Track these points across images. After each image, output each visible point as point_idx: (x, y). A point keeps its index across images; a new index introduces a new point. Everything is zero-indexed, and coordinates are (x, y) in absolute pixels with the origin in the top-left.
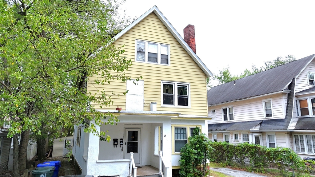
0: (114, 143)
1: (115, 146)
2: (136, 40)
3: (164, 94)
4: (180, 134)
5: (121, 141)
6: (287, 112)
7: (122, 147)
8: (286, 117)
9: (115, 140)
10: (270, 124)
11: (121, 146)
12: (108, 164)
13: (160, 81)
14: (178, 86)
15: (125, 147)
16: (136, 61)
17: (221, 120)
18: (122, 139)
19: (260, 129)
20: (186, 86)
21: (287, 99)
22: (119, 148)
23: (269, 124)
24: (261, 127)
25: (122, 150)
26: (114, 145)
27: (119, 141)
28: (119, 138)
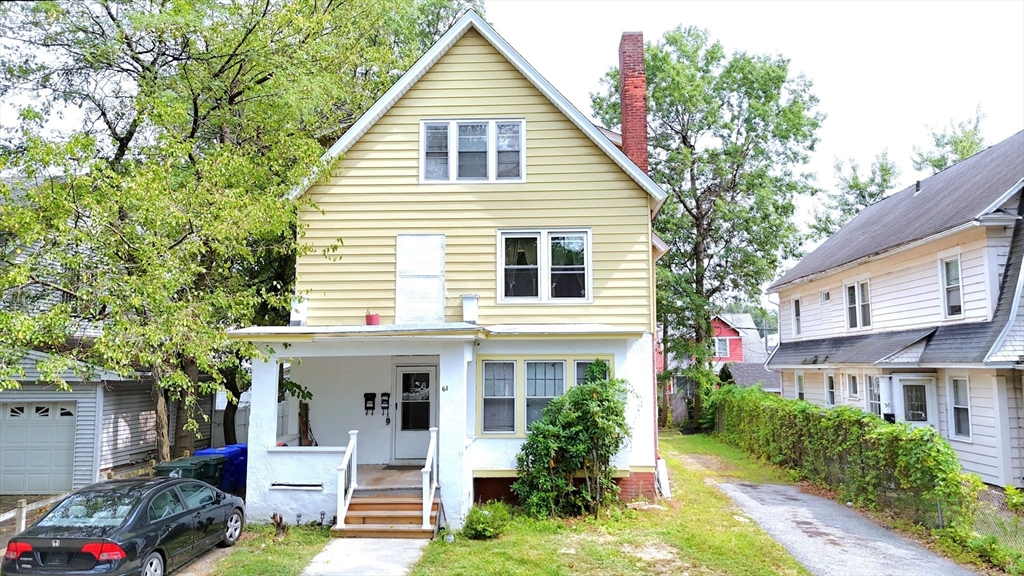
0: (366, 403)
1: (370, 412)
2: (422, 123)
3: (508, 267)
4: (545, 379)
5: (386, 398)
6: (1000, 299)
7: (385, 415)
8: (995, 316)
9: (370, 397)
10: (951, 341)
11: (386, 411)
12: (295, 457)
13: (492, 232)
14: (553, 239)
15: (397, 415)
16: (422, 180)
17: (840, 328)
18: (388, 395)
19: (922, 360)
20: (581, 239)
21: (1008, 250)
22: (378, 416)
23: (948, 342)
24: (927, 351)
25: (388, 421)
26: (367, 408)
27: (378, 399)
28: (378, 392)
